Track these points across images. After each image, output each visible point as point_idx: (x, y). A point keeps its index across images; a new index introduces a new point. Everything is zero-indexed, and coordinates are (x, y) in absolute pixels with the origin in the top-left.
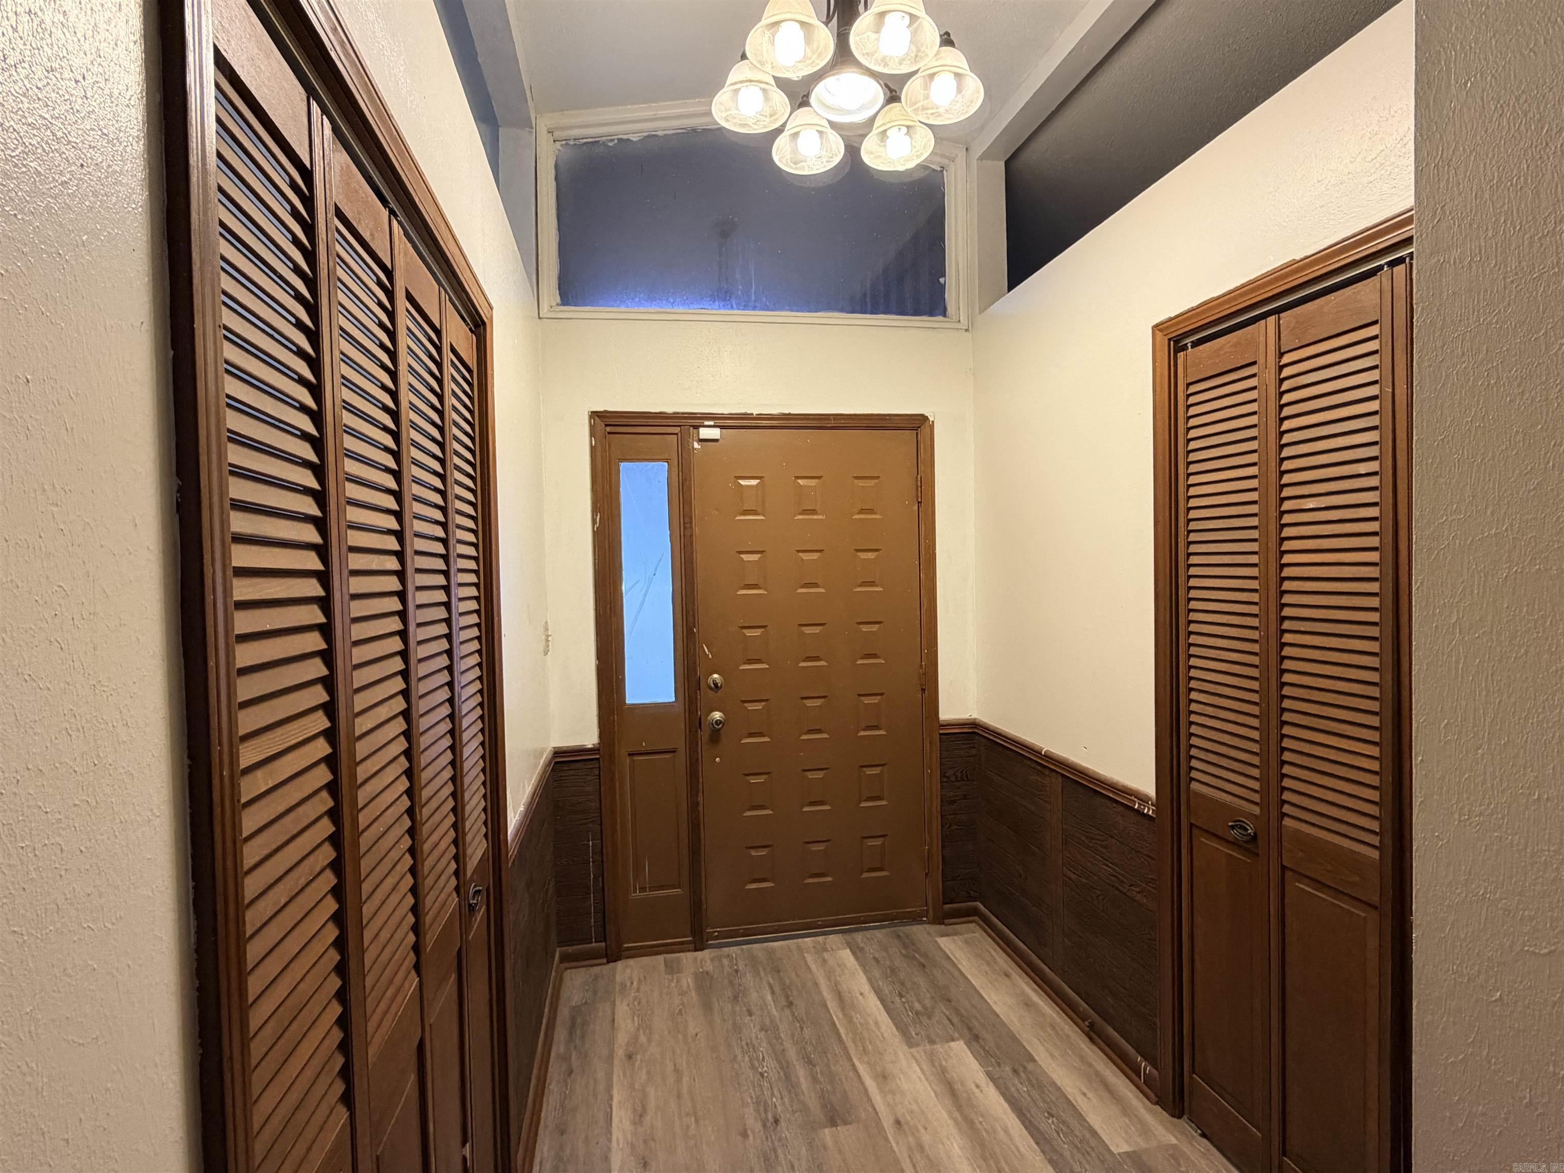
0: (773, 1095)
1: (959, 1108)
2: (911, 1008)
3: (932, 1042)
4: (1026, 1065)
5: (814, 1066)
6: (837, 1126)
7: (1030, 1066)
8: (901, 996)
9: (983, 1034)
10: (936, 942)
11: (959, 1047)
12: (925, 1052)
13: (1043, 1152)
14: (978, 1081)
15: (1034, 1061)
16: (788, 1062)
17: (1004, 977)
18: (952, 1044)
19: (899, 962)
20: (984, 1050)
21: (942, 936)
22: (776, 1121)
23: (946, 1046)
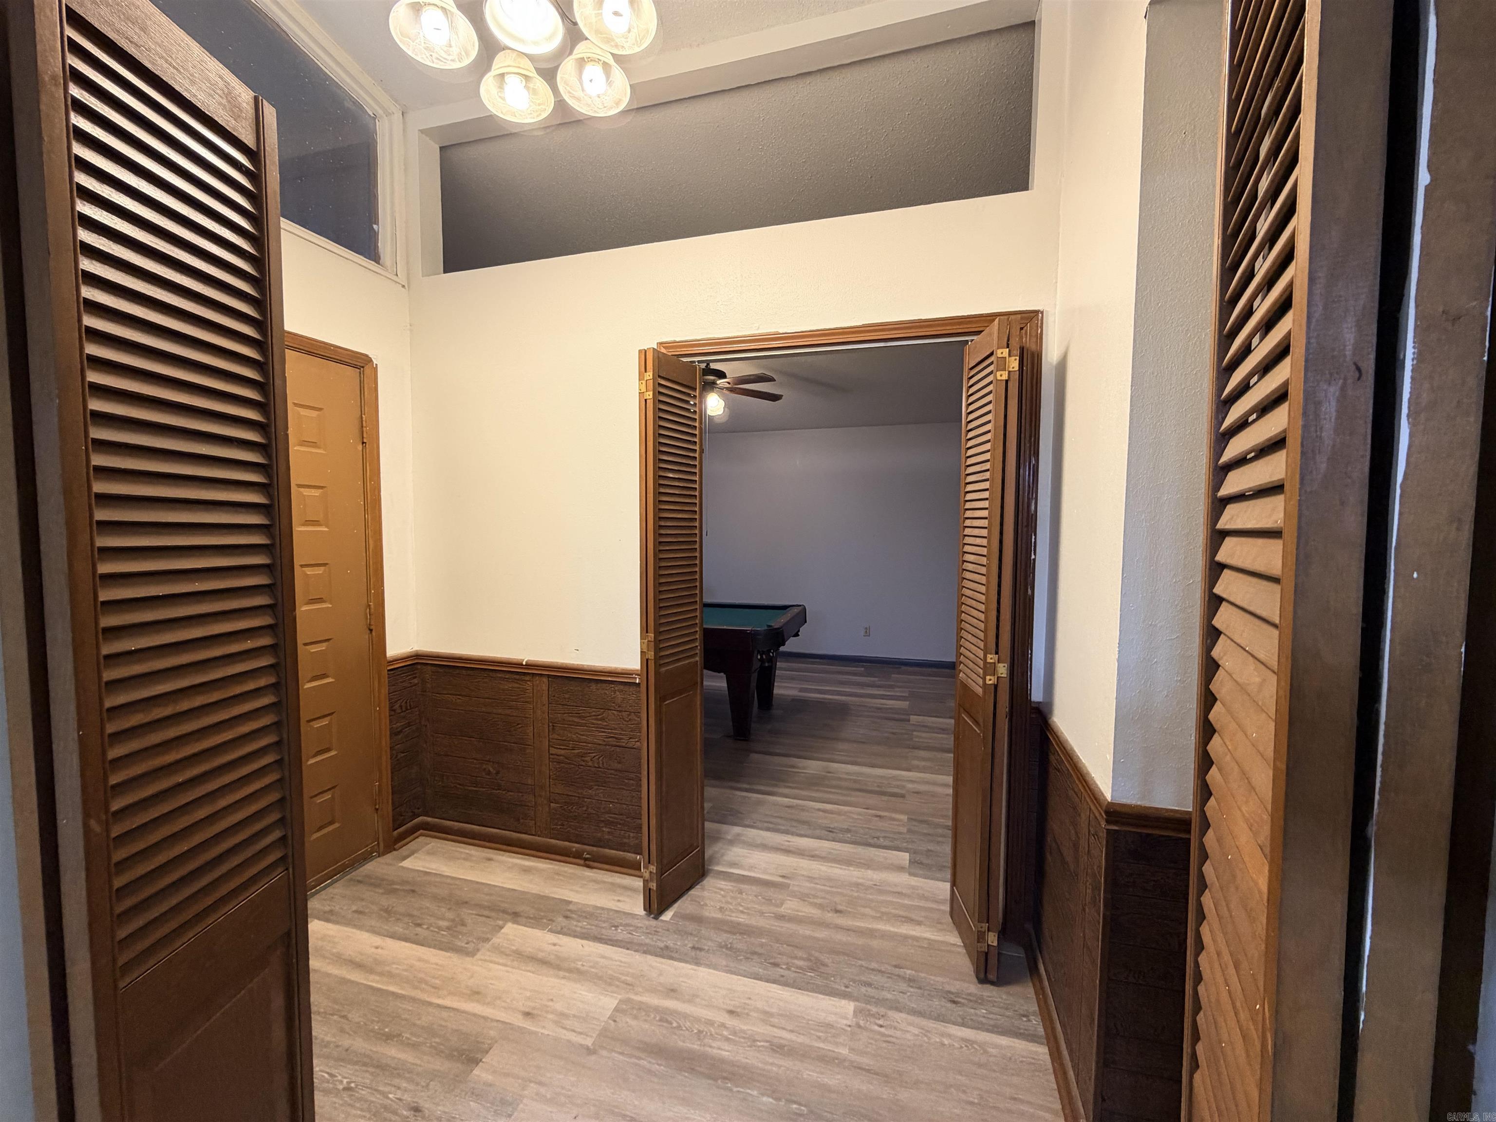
0: (385, 1095)
1: (559, 968)
2: (440, 928)
3: (487, 940)
4: (569, 908)
5: (399, 1035)
6: (481, 1060)
7: (571, 907)
8: (419, 925)
9: (519, 909)
10: (402, 867)
11: (511, 930)
12: (489, 951)
13: (636, 951)
14: (552, 942)
15: (570, 902)
16: (365, 1055)
17: (490, 862)
18: (503, 931)
19: (385, 901)
20: (531, 918)
21: (404, 858)
22: (417, 1110)
23: (499, 935)
